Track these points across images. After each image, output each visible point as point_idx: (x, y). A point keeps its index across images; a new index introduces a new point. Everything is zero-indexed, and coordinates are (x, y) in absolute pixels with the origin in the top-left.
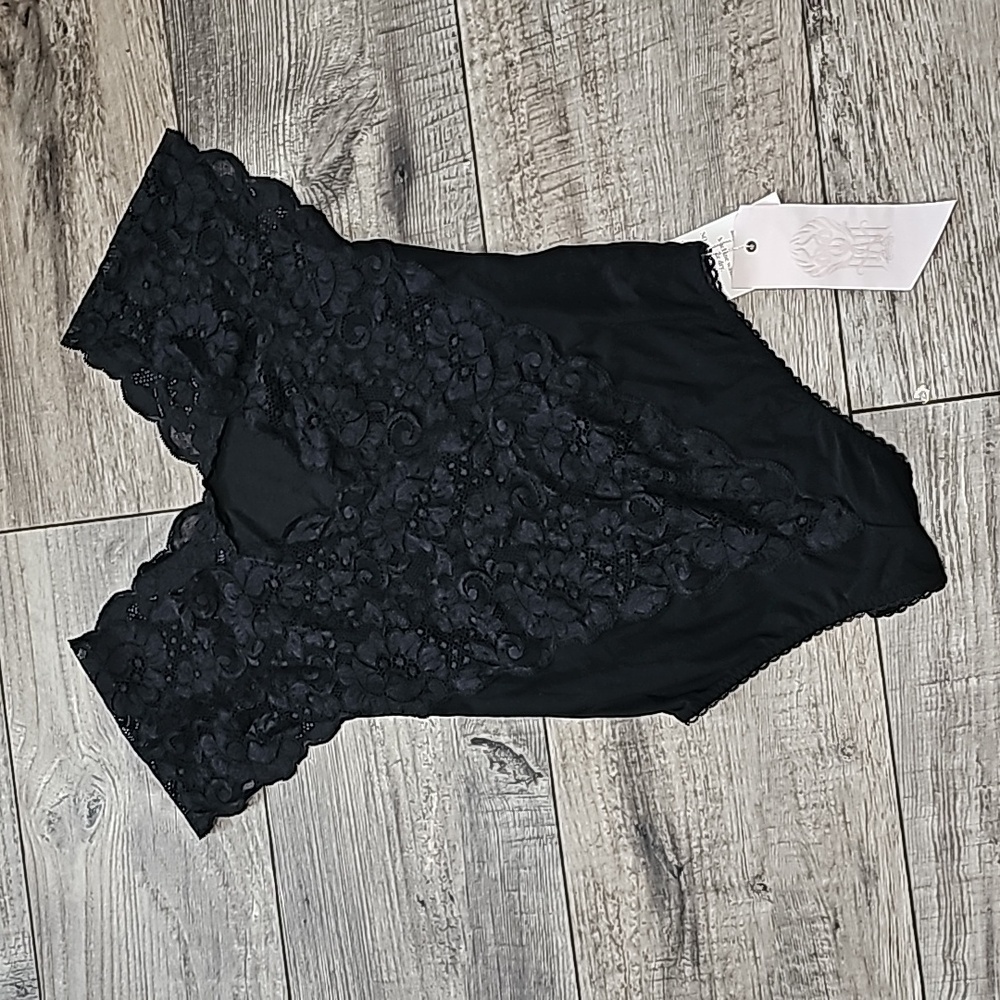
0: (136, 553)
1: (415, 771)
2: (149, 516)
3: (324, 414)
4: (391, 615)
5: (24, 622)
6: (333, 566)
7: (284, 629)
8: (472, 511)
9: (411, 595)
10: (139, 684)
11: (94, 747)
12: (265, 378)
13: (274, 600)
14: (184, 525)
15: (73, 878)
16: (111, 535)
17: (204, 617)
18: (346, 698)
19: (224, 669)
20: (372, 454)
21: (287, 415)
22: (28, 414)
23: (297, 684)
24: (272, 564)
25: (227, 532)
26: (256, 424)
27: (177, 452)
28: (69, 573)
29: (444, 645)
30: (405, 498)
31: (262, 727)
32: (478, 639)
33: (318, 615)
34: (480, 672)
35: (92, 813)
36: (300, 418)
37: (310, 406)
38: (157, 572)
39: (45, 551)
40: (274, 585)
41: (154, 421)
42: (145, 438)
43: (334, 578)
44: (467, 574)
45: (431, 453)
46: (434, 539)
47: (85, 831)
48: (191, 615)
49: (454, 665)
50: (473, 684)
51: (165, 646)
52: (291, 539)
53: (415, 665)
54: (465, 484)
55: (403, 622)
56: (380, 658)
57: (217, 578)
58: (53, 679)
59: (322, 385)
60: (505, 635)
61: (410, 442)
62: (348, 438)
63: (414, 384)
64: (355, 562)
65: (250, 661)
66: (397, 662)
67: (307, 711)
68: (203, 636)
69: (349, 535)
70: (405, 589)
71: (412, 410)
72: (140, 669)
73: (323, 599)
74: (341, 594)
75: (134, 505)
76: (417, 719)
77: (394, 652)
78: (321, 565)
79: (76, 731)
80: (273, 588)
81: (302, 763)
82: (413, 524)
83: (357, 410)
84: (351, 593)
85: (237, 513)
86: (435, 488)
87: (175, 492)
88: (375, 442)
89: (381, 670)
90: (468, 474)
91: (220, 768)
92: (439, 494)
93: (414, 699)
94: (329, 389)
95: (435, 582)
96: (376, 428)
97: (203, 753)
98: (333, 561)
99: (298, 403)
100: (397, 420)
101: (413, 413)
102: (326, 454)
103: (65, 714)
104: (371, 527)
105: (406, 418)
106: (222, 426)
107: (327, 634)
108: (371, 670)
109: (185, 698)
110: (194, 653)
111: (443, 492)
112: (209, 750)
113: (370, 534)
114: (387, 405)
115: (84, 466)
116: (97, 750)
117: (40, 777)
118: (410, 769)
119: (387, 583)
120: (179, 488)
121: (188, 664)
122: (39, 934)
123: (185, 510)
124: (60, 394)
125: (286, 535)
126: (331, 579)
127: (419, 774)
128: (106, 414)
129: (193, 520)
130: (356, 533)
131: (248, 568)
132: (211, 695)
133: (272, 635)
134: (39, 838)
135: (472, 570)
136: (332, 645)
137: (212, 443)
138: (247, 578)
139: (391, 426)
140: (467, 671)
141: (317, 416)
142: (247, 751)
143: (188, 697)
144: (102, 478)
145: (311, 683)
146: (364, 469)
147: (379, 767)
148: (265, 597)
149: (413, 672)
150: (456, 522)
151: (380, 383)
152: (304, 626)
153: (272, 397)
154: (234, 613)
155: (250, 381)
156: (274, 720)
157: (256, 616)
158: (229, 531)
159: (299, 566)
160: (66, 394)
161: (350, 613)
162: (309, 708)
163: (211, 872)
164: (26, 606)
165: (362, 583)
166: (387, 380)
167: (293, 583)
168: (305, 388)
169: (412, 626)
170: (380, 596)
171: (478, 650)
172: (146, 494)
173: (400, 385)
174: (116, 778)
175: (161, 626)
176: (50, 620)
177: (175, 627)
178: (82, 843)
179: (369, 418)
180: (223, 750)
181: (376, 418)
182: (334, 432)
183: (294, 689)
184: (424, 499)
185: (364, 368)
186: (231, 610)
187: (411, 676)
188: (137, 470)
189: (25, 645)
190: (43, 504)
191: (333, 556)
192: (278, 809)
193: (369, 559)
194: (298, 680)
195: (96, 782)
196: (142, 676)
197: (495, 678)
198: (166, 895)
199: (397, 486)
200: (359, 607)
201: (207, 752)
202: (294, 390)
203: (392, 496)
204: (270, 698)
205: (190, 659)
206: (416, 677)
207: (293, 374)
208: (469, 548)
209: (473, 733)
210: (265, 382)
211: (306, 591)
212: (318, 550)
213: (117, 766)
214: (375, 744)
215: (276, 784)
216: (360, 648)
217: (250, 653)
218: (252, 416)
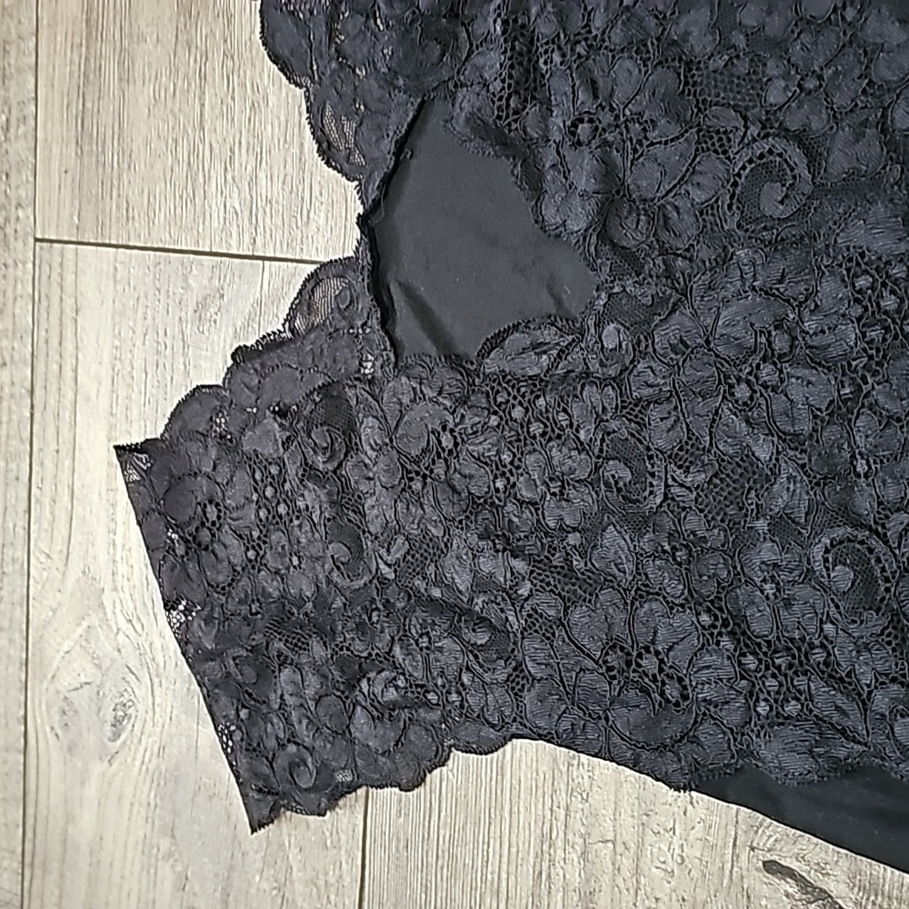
0: (239, 324)
1: (637, 871)
2: (267, 263)
3: (607, 118)
4: (651, 567)
5: (70, 395)
6: (559, 437)
7: (446, 531)
8: (888, 395)
9: (704, 539)
10: (206, 549)
11: (135, 622)
12: (505, 22)
13: (439, 469)
14: (318, 293)
15: (81, 807)
16: (205, 282)
17: (321, 467)
18: (529, 698)
19: (338, 568)
20: (687, 225)
21: (532, 110)
22: (118, 45)
23: (446, 643)
24: (448, 403)
25: (384, 323)
26: (468, 120)
27: (327, 152)
28: (138, 332)
29: (751, 662)
30: (738, 331)
31: (378, 690)
32: (830, 673)
33: (510, 521)
34: (818, 744)
35: (117, 723)
36: (558, 121)
37: (581, 96)
38: (263, 365)
39: (112, 288)
40: (444, 444)
41: (300, 86)
42: (282, 118)
43: (555, 462)
44: (840, 532)
45: (820, 245)
46: (783, 435)
47: (105, 745)
48: (300, 457)
49: (763, 708)
50: (797, 764)
51: (255, 497)
52: (492, 365)
53: (680, 680)
54: (887, 329)
55: (675, 589)
56: (612, 645)
57: (353, 403)
58: (95, 497)
59: (615, 54)
60: (895, 687)
61: (780, 211)
62: (645, 180)
63: (820, 78)
64: (603, 440)
65: (382, 566)
66: (643, 662)
67: (454, 697)
68: (312, 498)
69: (602, 383)
70: (694, 522)
71: (800, 138)
72: (214, 523)
73: (526, 494)
74: (561, 495)
75: (247, 238)
76: (660, 784)
77: (642, 641)
78: (536, 428)
79: (115, 589)
80: (444, 450)
81: (436, 772)
82: (742, 392)
83: (678, 118)
84: (583, 499)
85: (408, 291)
86: (810, 325)
87: (313, 227)
88: (699, 196)
89: (610, 669)
90: (898, 311)
91: (302, 729)
92: (816, 341)
93: (662, 748)
94: (628, 64)
95: (761, 525)
96: (712, 167)
97: (282, 696)
98: (562, 429)
99: (560, 87)
100: (762, 156)
101: (801, 145)
102: (591, 206)
103: (102, 558)
104: (651, 380)
105: (780, 155)
106: (411, 115)
107: (520, 565)
108: (590, 664)
109: (270, 595)
110: (296, 522)
111: (829, 338)
112: (291, 695)
113: (647, 392)
114: (745, 118)
115: (183, 153)
116: (138, 627)
117: (59, 640)
118: (627, 863)
119: (658, 501)
120: (322, 222)
121: (284, 541)
122: (32, 865)
123: (323, 265)
124: (168, 14)
125: (483, 354)
126: (550, 459)
127: (643, 880)
128: (230, 63)
129: (333, 286)
130: (617, 382)
131: (406, 400)
132: (310, 605)
133: (426, 532)
134: (48, 729)
135: (854, 526)
136: (524, 591)
137: (388, 145)
138: (402, 416)
139: (744, 168)
140: (789, 732)
141: (591, 121)
142: (350, 718)
143: (276, 594)
144: (207, 180)
145: (473, 649)
146: (664, 252)
147: (570, 836)
148: (426, 461)
149: (672, 691)
150: (842, 412)
151: (742, 67)
152: (481, 537)
153: (512, 67)
154: (371, 475)
155: (479, 29)
156: (397, 687)
157: (403, 490)
158: (387, 320)
159: (494, 421)
160: (175, 16)
161: (574, 539)
162: (459, 693)
163: (265, 886)
164: (76, 371)
165: (607, 484)
166: (761, 61)
167: (480, 448)
168: (579, 56)
169: (693, 601)
170: (640, 524)
171: (825, 697)
172: (268, 220)
173: (786, 76)
174: (156, 680)
175: (253, 461)
176: (104, 403)
177: (274, 470)
178: (100, 762)
179: (698, 142)
180: (311, 704)
181: (712, 142)
182: (619, 161)
183: (440, 649)
184: (781, 343)
185: (714, 27)
186: (366, 465)
187: (668, 701)
188: (262, 175)
189: (66, 434)
190: (118, 207)
191: (562, 416)
192: (383, 833)
193: (632, 440)
194: (451, 635)
195: (130, 677)
196: (213, 535)
197: (847, 770)
198: (197, 888)
199: (726, 302)
200: (591, 531)
201: (286, 697)
202: (557, 58)
203: (710, 321)
204: (397, 650)
205: (288, 533)
206: (677, 704)
207: (563, 23)
208: (858, 476)
209: (769, 850)
210: (504, 32)
211: (499, 469)
212: (538, 397)
213: (162, 664)
214: (570, 793)
215: (387, 790)
216: (577, 615)
217: (383, 552)
218: (467, 101)
